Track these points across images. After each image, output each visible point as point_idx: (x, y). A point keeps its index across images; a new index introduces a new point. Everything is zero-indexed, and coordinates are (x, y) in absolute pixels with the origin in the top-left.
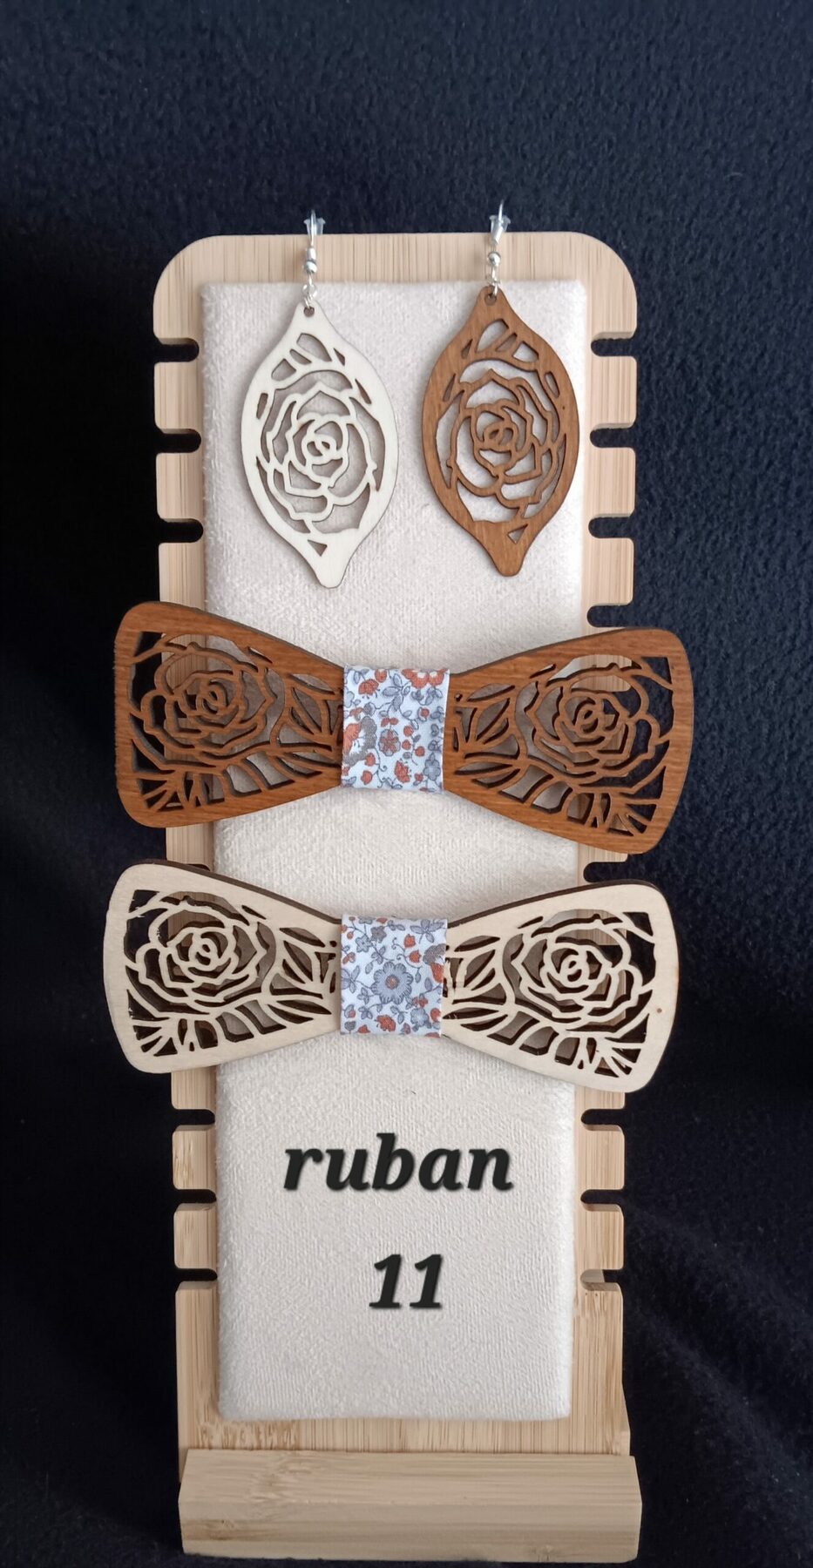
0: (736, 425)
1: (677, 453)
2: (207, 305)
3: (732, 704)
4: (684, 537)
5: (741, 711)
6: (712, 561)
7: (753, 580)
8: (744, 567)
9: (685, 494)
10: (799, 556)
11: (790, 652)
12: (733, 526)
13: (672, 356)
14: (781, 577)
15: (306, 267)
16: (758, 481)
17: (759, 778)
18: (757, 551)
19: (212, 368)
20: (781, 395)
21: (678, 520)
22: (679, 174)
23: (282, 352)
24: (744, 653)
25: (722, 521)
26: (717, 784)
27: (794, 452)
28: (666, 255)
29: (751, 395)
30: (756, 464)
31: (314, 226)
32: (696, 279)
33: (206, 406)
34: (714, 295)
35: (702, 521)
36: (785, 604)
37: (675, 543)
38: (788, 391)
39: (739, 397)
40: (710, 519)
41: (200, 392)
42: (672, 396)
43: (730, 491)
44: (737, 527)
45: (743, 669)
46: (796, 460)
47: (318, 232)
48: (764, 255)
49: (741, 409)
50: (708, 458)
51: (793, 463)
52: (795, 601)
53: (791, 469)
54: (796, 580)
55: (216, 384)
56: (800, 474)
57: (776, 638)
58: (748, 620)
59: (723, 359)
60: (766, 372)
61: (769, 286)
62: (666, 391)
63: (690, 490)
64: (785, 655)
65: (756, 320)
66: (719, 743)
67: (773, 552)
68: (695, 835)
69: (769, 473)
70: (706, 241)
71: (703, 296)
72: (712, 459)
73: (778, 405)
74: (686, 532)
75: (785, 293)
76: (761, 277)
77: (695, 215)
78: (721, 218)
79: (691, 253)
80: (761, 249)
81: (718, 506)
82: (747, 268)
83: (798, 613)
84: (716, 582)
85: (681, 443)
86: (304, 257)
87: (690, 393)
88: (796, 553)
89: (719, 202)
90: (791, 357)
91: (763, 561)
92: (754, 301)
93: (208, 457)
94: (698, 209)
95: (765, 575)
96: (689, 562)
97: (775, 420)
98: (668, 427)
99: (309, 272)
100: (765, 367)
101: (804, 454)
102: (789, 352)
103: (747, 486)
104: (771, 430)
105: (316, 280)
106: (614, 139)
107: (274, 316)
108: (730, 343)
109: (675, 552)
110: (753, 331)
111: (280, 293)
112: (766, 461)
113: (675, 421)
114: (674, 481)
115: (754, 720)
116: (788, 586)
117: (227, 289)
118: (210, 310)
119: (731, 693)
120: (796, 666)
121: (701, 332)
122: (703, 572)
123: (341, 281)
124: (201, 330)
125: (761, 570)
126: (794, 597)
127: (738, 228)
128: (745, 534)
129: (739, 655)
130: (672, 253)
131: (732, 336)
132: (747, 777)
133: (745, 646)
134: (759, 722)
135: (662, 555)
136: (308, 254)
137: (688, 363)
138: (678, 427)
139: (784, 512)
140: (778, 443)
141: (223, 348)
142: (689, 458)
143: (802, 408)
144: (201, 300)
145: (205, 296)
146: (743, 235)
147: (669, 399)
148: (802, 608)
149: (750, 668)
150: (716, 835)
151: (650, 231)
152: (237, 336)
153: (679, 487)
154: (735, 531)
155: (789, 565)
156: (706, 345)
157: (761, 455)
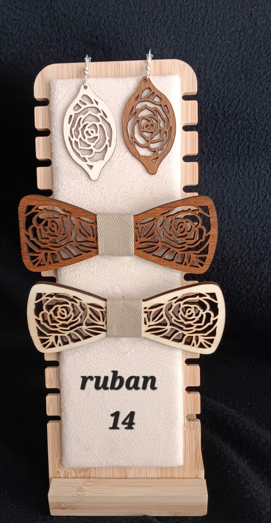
0: (231, 127)
1: (212, 137)
2: (52, 86)
3: (234, 223)
4: (215, 166)
5: (237, 225)
6: (225, 174)
7: (239, 180)
8: (236, 175)
9: (215, 151)
10: (254, 171)
11: (252, 204)
12: (232, 161)
13: (209, 104)
14: (248, 179)
15: (84, 73)
16: (239, 145)
17: (244, 248)
18: (240, 170)
19: (53, 107)
20: (246, 116)
21: (213, 160)
22: (209, 43)
23: (77, 101)
24: (237, 205)
25: (228, 160)
26: (230, 251)
27: (251, 135)
28: (206, 70)
29: (236, 116)
30: (238, 140)
31: (87, 59)
32: (216, 77)
33: (52, 120)
34: (222, 83)
35: (221, 160)
36: (250, 188)
37: (212, 168)
38: (248, 115)
39: (232, 117)
40: (223, 160)
41: (50, 115)
42: (210, 118)
43: (230, 150)
44: (233, 161)
45: (236, 210)
46: (252, 138)
47: (89, 62)
48: (238, 68)
49: (233, 121)
50: (222, 138)
51: (251, 139)
52: (254, 186)
53: (250, 141)
54: (253, 179)
55: (55, 113)
56: (253, 143)
57: (247, 199)
58: (238, 193)
59: (226, 104)
60: (240, 108)
61: (240, 79)
62: (207, 116)
63: (217, 149)
64: (250, 205)
65: (236, 90)
66: (230, 236)
67: (245, 170)
68: (223, 269)
69: (243, 143)
70: (219, 64)
71: (219, 83)
72: (223, 138)
73: (245, 120)
74: (216, 164)
75: (246, 81)
76: (238, 76)
77: (215, 56)
78: (224, 57)
79: (214, 69)
80: (237, 66)
81: (226, 155)
82: (233, 73)
83: (254, 191)
84: (227, 181)
85: (213, 133)
86: (84, 70)
87: (215, 116)
88: (253, 170)
89: (223, 51)
90: (249, 103)
91: (242, 173)
92: (236, 84)
93: (52, 137)
94: (216, 54)
95: (243, 178)
96: (217, 175)
97: (244, 124)
98: (208, 128)
99: (85, 74)
100: (240, 106)
101: (254, 136)
102: (248, 101)
103: (235, 147)
104: (243, 128)
105: (88, 77)
106: (187, 32)
107: (74, 90)
108: (228, 98)
109: (212, 171)
110: (235, 94)
111: (76, 82)
112: (242, 139)
113: (211, 126)
114: (211, 147)
115: (241, 228)
116: (251, 181)
117: (58, 81)
118: (52, 88)
119: (233, 219)
120: (254, 209)
121: (218, 95)
122: (222, 178)
123: (97, 77)
124: (50, 95)
125: (242, 177)
126: (253, 185)
127: (229, 60)
128: (235, 164)
129: (235, 206)
130: (208, 68)
131: (229, 96)
132: (240, 248)
133: (237, 203)
134: (243, 229)
135: (208, 172)
136: (85, 69)
137: (214, 106)
138: (212, 128)
139: (248, 156)
140: (245, 132)
141: (57, 101)
142: (216, 138)
143: (253, 120)
144: (50, 85)
145: (51, 84)
146: (231, 62)
147: (208, 118)
148: (256, 189)
149: (239, 210)
150: (230, 268)
151: (200, 62)
152: (62, 96)
153: (213, 148)
154: (232, 163)
155: (251, 174)
156: (220, 99)
157: (240, 136)
